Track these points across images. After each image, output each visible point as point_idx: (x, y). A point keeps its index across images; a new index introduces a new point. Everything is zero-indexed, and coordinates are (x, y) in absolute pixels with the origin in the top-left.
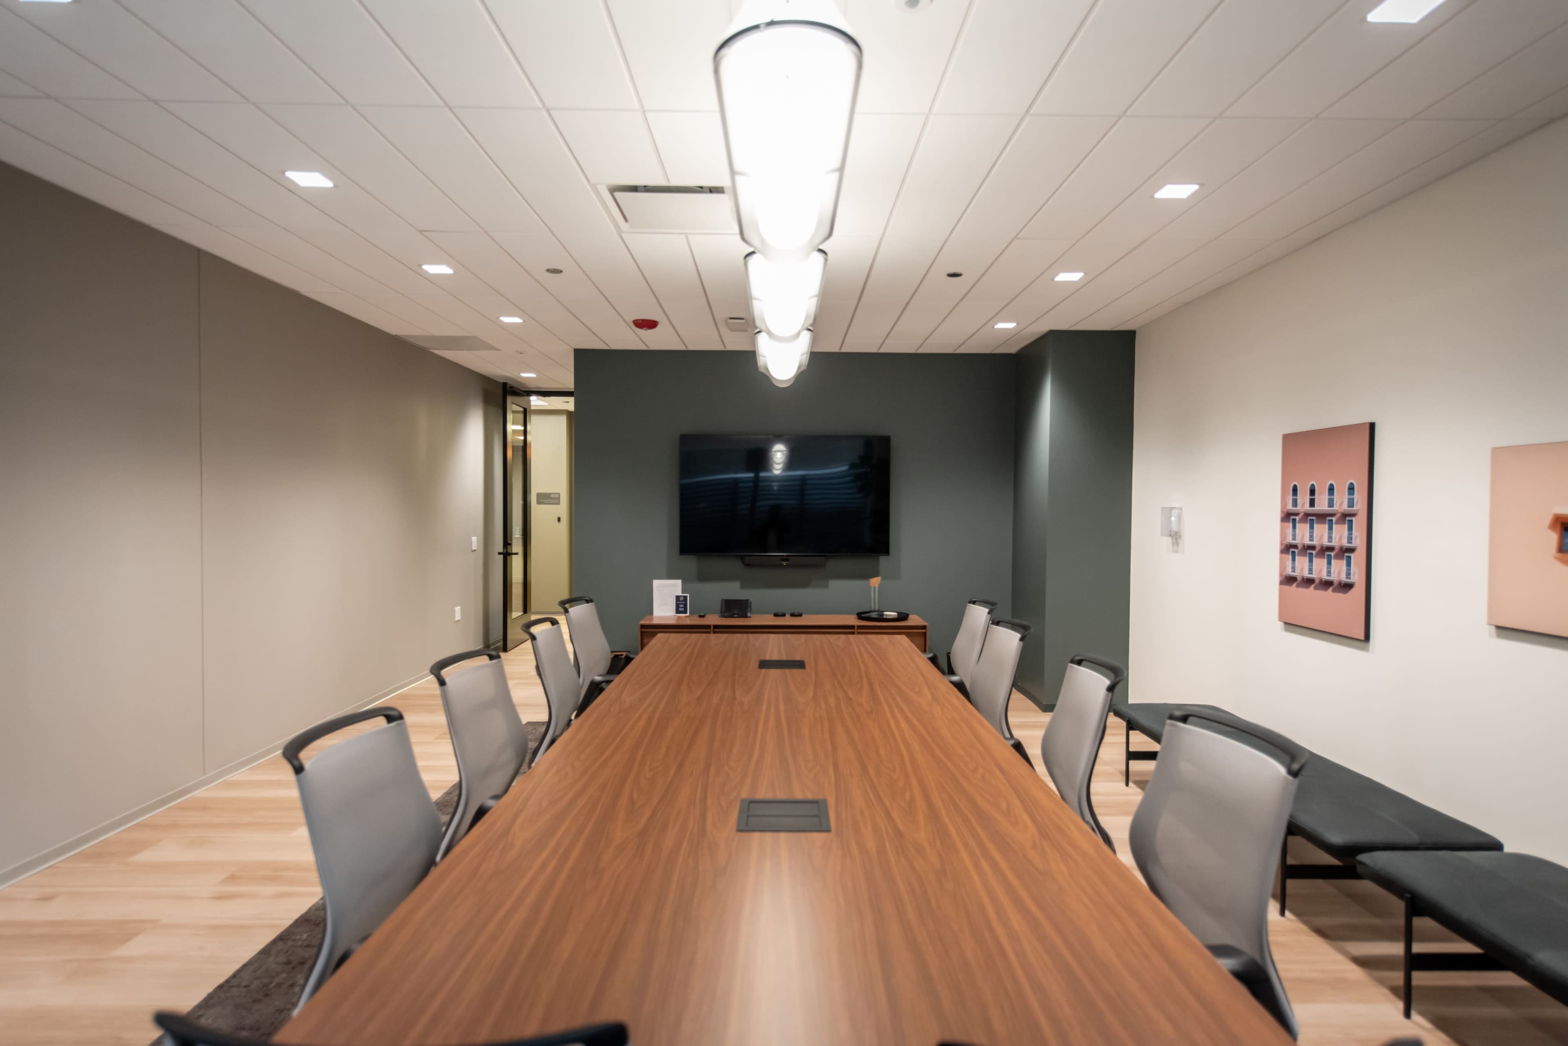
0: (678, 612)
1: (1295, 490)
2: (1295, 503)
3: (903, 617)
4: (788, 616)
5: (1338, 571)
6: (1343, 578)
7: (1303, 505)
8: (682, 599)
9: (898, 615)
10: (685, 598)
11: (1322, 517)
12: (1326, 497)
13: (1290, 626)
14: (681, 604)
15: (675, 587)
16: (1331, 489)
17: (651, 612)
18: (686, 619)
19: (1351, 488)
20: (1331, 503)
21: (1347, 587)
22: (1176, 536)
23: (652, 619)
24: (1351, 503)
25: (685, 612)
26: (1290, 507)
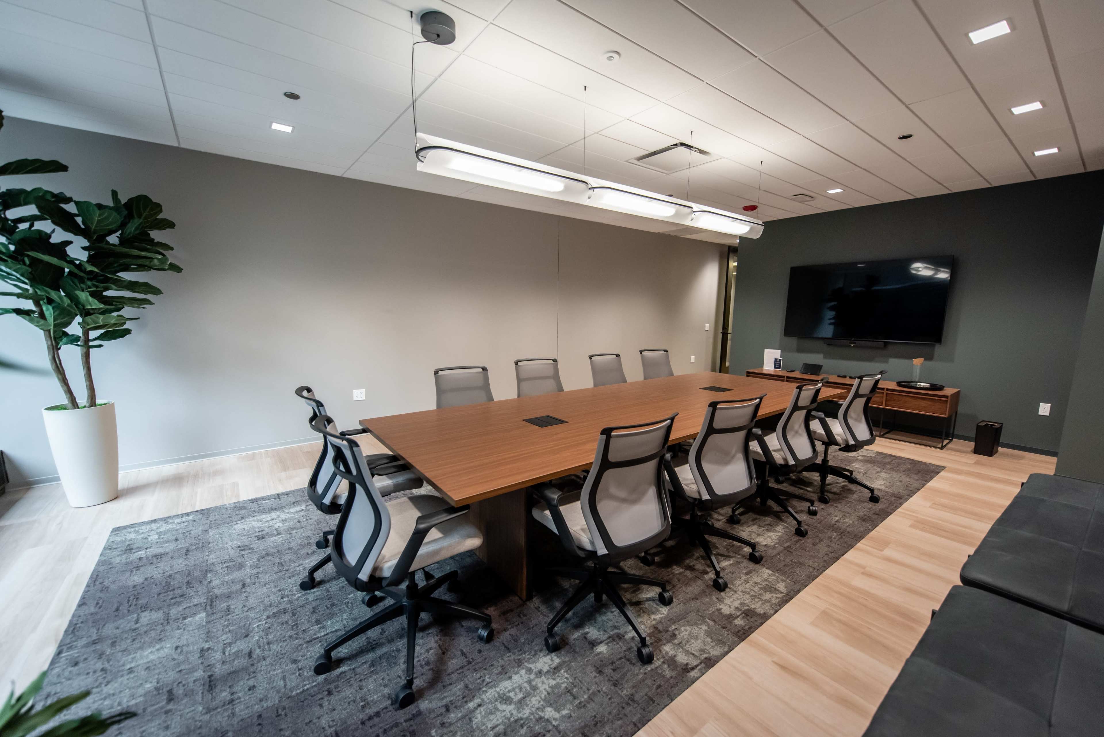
0: (775, 367)
4: (848, 377)
8: (778, 360)
9: (930, 386)
10: (780, 360)
14: (777, 363)
15: (777, 354)
17: (762, 366)
18: (780, 372)
23: (763, 370)
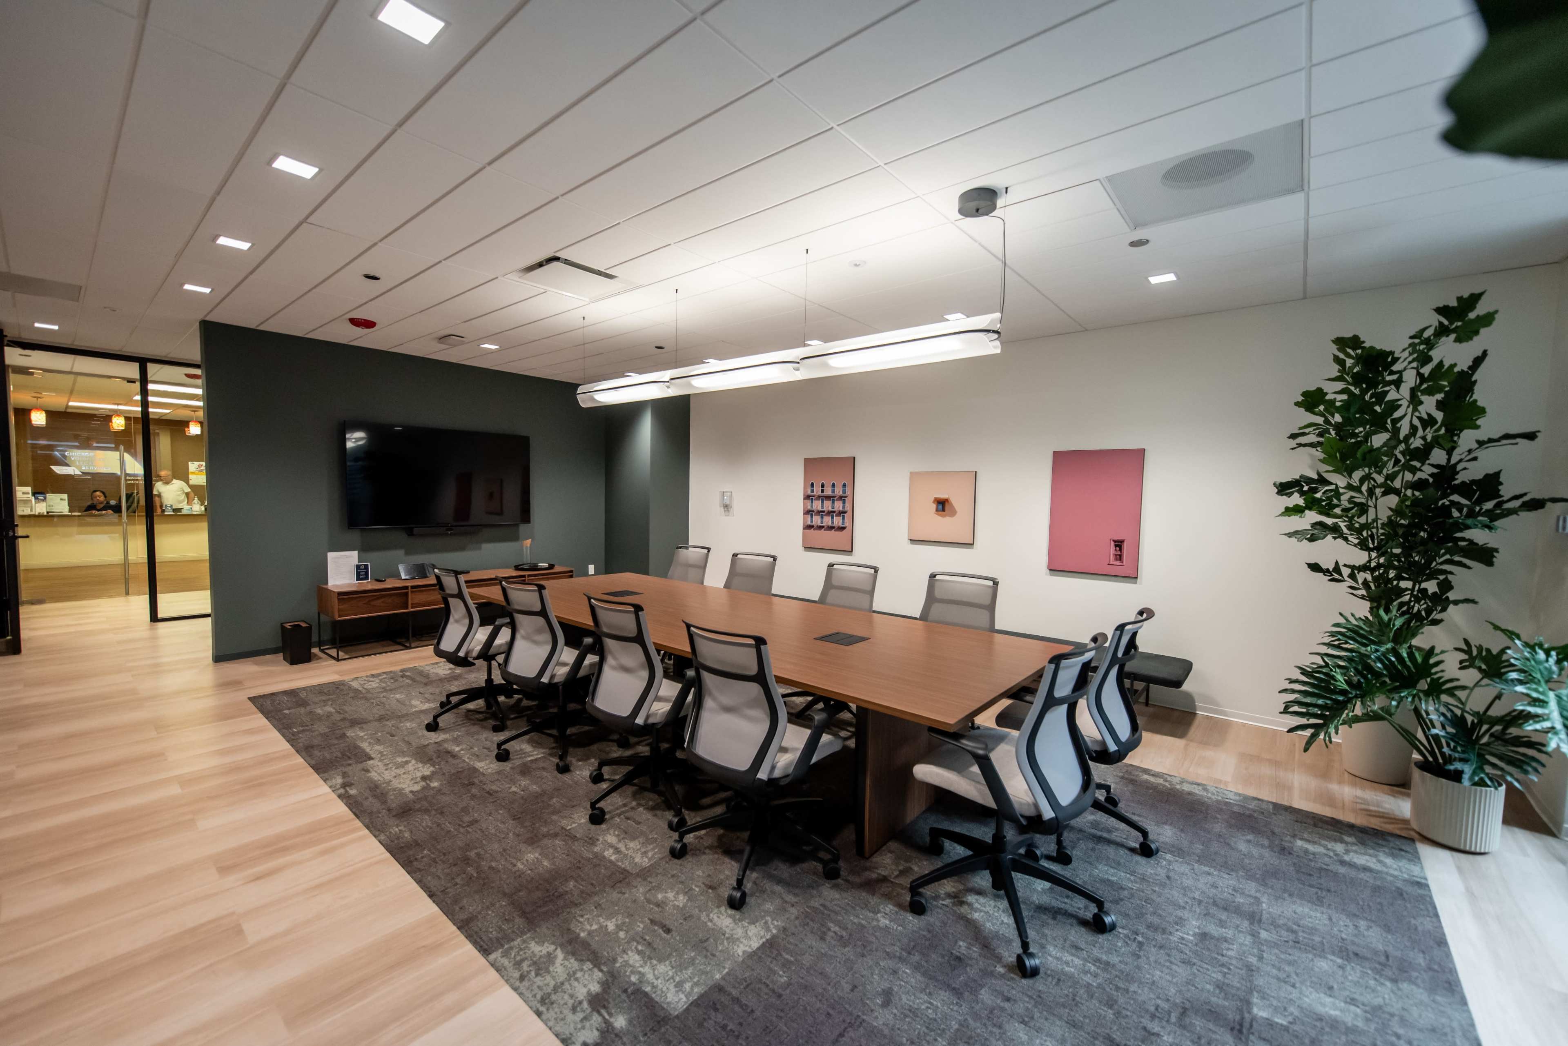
1: (812, 485)
2: (812, 491)
3: (551, 566)
5: (838, 521)
6: (840, 525)
7: (817, 491)
11: (828, 498)
12: (830, 489)
13: (807, 548)
16: (833, 485)
19: (844, 485)
20: (833, 491)
21: (843, 528)
22: (726, 507)
24: (844, 492)
25: (367, 578)
26: (809, 492)
